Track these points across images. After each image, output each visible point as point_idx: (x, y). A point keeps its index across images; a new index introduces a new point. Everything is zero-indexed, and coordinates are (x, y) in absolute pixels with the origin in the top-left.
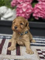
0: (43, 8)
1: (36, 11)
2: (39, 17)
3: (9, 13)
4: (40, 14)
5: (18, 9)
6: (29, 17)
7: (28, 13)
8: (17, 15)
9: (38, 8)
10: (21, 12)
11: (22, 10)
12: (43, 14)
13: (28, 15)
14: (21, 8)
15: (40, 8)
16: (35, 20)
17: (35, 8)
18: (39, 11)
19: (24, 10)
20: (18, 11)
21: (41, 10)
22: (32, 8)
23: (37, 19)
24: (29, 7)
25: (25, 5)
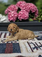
0: (23, 14)
1: (20, 16)
2: (22, 19)
3: (4, 18)
4: (22, 17)
5: (9, 15)
6: (16, 19)
7: (15, 17)
8: (9, 19)
9: (21, 14)
10: (11, 17)
11: (11, 16)
12: (24, 17)
13: (15, 18)
14: (11, 14)
15: (22, 13)
16: (20, 21)
17: (19, 14)
18: (21, 15)
19: (13, 15)
20: (9, 16)
21: (22, 15)
22: (17, 14)
23: (21, 20)
24: (15, 13)
25: (13, 12)
